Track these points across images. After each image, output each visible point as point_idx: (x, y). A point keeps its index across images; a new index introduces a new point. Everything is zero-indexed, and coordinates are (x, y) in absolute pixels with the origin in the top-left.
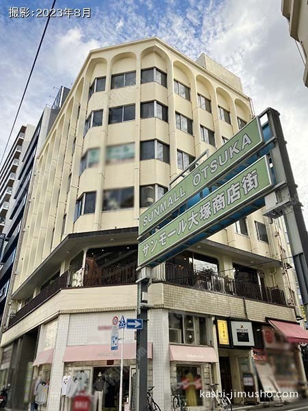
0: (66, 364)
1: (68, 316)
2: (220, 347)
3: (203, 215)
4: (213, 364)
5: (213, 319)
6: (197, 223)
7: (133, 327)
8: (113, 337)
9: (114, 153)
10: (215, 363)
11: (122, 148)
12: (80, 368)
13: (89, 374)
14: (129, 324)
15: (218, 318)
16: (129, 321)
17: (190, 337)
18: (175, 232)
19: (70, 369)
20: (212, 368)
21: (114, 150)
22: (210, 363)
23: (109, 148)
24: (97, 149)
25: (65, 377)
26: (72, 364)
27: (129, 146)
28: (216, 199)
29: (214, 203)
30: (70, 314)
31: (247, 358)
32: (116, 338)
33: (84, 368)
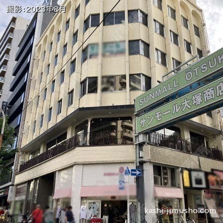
0: (82, 198)
1: (81, 166)
2: (185, 188)
3: (195, 102)
4: (180, 199)
5: (180, 169)
6: (190, 107)
7: (135, 174)
8: (120, 181)
9: (108, 49)
10: (181, 199)
11: (114, 45)
12: (92, 201)
13: (99, 205)
14: (133, 172)
15: (183, 169)
16: (132, 170)
17: (166, 181)
18: (170, 111)
19: (85, 201)
20: (179, 201)
21: (109, 45)
22: (178, 198)
23: (105, 44)
24: (97, 44)
25: (82, 207)
26: (86, 198)
27: (120, 44)
28: (206, 91)
29: (205, 94)
30: (83, 164)
31: (200, 195)
32: (123, 182)
33: (95, 201)
